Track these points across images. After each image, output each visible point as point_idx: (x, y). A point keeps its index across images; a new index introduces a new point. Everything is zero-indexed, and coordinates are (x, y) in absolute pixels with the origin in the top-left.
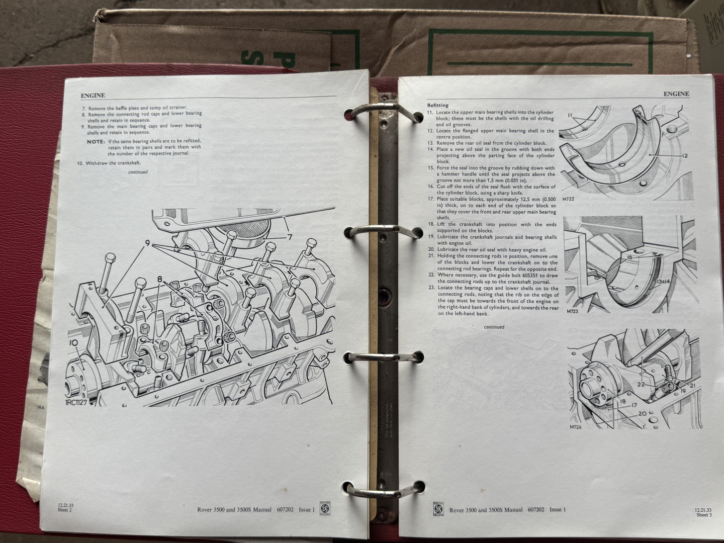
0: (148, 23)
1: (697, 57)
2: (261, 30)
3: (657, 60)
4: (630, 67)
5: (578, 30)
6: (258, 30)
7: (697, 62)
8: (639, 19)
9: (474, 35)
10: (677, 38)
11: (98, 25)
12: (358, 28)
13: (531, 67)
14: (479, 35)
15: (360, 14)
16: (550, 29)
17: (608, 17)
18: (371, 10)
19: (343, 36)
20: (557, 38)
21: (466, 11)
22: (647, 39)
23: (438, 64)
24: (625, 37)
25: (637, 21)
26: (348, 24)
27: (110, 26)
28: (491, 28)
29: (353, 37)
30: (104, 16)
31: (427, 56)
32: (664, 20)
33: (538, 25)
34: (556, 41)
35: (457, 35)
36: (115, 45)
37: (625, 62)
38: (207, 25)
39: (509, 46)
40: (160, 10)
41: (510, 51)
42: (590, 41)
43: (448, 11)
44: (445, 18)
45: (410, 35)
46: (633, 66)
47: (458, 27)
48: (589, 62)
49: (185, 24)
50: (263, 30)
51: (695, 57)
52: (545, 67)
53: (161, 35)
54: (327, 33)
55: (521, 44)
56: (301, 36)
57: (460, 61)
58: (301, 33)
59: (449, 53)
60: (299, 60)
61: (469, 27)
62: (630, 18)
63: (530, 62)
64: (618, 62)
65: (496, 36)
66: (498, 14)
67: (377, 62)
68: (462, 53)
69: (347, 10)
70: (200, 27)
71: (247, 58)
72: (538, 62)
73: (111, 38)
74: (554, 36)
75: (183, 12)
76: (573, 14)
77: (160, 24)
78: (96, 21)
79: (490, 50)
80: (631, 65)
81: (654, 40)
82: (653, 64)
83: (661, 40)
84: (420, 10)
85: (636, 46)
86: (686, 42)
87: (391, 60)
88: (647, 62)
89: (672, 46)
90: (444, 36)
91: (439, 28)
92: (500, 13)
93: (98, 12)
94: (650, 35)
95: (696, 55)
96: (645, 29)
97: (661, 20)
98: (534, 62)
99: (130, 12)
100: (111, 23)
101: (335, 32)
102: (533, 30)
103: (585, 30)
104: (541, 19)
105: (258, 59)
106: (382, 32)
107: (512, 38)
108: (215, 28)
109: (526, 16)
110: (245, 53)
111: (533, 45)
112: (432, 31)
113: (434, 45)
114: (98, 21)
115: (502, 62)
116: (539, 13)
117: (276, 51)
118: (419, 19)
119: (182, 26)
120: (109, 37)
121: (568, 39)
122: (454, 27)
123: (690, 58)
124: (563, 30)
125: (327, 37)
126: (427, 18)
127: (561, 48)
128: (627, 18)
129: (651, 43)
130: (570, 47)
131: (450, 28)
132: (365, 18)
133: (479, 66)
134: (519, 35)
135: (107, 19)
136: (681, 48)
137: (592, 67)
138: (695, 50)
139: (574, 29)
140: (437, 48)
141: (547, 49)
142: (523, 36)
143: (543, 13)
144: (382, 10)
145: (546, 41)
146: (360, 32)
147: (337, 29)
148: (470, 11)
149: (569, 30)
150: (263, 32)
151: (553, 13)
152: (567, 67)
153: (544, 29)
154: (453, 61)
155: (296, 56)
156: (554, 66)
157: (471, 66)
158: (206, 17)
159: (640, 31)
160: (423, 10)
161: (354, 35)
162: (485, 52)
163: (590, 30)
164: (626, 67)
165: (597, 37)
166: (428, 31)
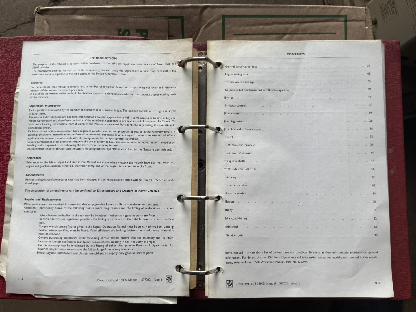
0: (64, 14)
1: (371, 28)
2: (128, 17)
3: (349, 30)
4: (334, 35)
5: (305, 15)
6: (127, 17)
7: (371, 31)
8: (339, 7)
9: (247, 18)
10: (360, 18)
11: (37, 16)
12: (182, 15)
13: (280, 36)
14: (250, 18)
15: (184, 7)
16: (290, 14)
17: (322, 7)
18: (189, 5)
19: (175, 20)
20: (294, 19)
21: (243, 5)
22: (343, 19)
23: (228, 35)
24: (331, 18)
25: (338, 9)
26: (177, 13)
27: (44, 16)
28: (257, 14)
29: (180, 20)
30: (40, 11)
31: (222, 30)
32: (353, 8)
33: (283, 12)
34: (293, 21)
35: (238, 18)
36: (47, 27)
37: (332, 32)
38: (98, 15)
39: (267, 24)
40: (71, 7)
41: (268, 27)
42: (312, 20)
43: (233, 5)
44: (231, 9)
45: (212, 19)
46: (336, 34)
47: (238, 14)
48: (312, 32)
49: (85, 15)
50: (130, 17)
51: (370, 28)
52: (287, 35)
53: (73, 21)
54: (165, 18)
55: (274, 23)
56: (151, 20)
57: (240, 33)
58: (151, 18)
59: (234, 29)
60: (150, 33)
61: (245, 14)
62: (334, 7)
63: (279, 33)
64: (328, 32)
65: (260, 19)
66: (261, 6)
67: (194, 34)
68: (241, 29)
69: (176, 5)
70: (94, 16)
71: (121, 33)
72: (283, 33)
73: (44, 23)
74: (292, 18)
75: (84, 8)
76: (303, 6)
77: (72, 15)
78: (35, 13)
79: (256, 27)
80: (335, 33)
81: (348, 19)
82: (347, 32)
83: (352, 19)
84: (217, 5)
85: (338, 23)
86: (366, 20)
87: (202, 33)
88: (344, 32)
89: (358, 22)
90: (231, 19)
91: (228, 15)
92: (262, 6)
93: (36, 8)
94: (345, 16)
95: (371, 27)
96: (343, 13)
97: (351, 8)
98: (281, 33)
99: (54, 8)
100: (44, 15)
101: (170, 18)
102: (280, 15)
103: (309, 14)
104: (284, 9)
105: (127, 33)
106: (196, 17)
107: (269, 20)
108: (102, 16)
109: (276, 7)
110: (119, 30)
111: (281, 23)
112: (224, 17)
113: (225, 24)
114: (37, 14)
115: (263, 33)
116: (283, 5)
117: (137, 29)
118: (217, 10)
119: (84, 16)
120: (43, 23)
121: (300, 19)
122: (236, 14)
123: (367, 29)
124: (297, 14)
125: (166, 21)
126: (221, 9)
127: (296, 24)
128: (332, 7)
129: (346, 21)
130: (301, 24)
131: (234, 15)
132: (186, 9)
133: (250, 36)
134: (272, 18)
135: (41, 12)
136: (362, 23)
137: (314, 35)
138: (370, 25)
139: (303, 14)
140: (227, 26)
141: (288, 26)
142: (275, 18)
143: (285, 5)
144: (196, 5)
145: (287, 21)
146: (184, 17)
147: (171, 16)
148: (245, 5)
149: (300, 14)
150: (130, 18)
151: (291, 5)
152: (300, 36)
153: (286, 14)
154: (236, 33)
155: (148, 31)
156: (292, 35)
157: (247, 36)
158: (97, 11)
159: (340, 14)
160: (219, 5)
161: (181, 19)
162: (254, 28)
163: (312, 14)
164: (332, 35)
165: (316, 18)
166: (222, 16)
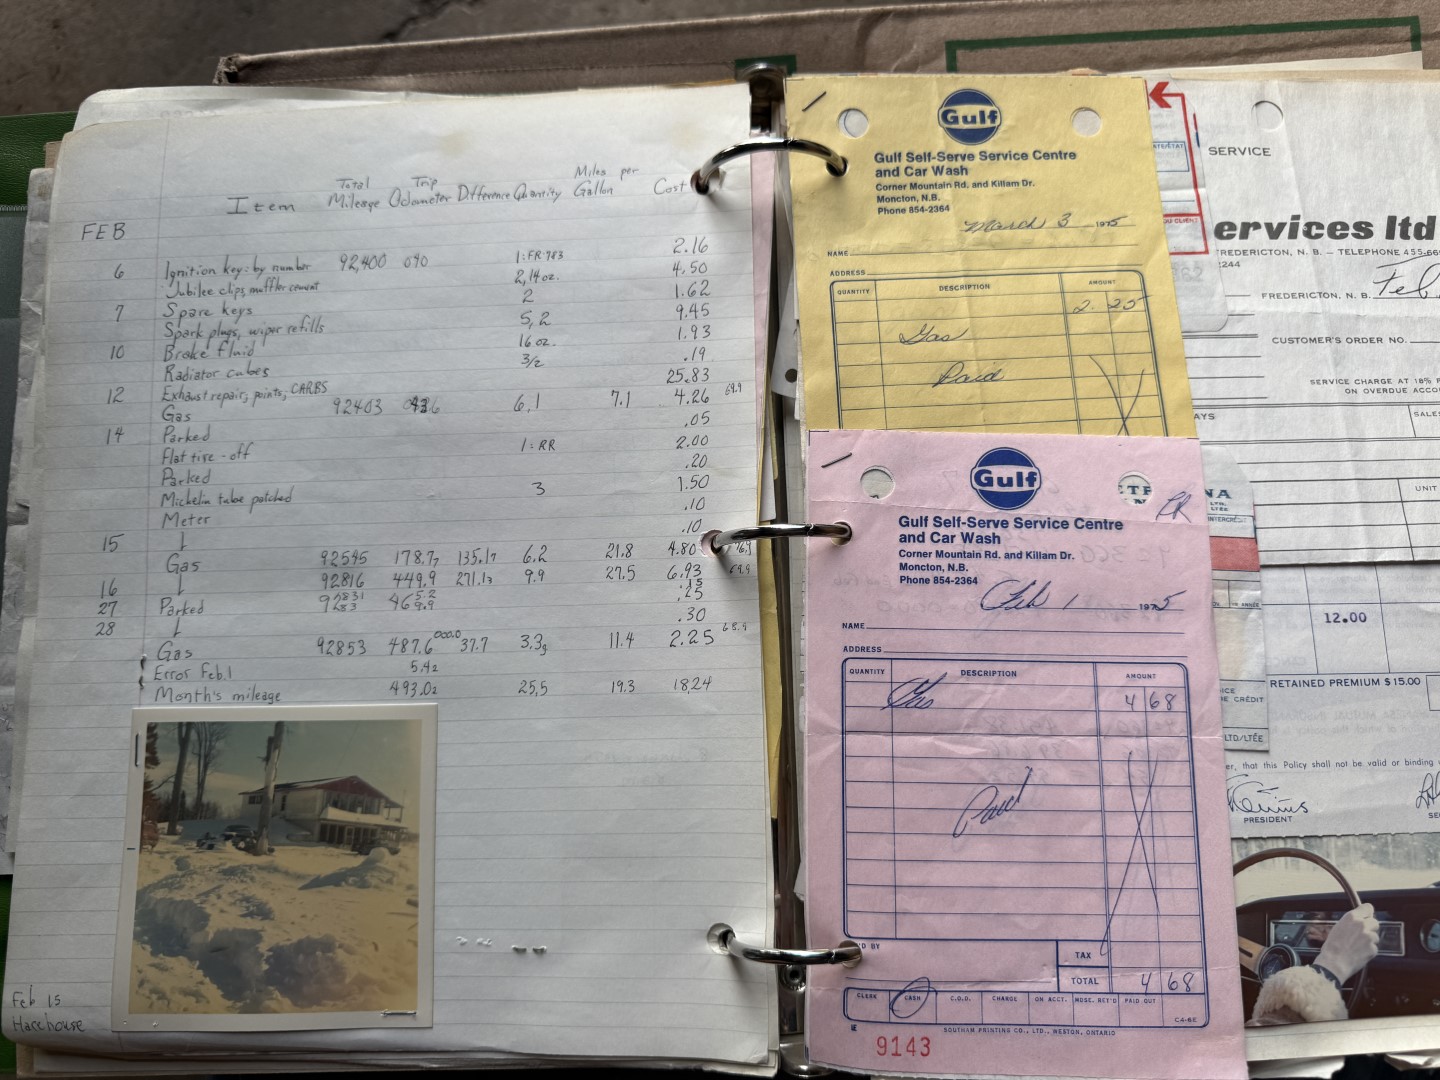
5: (1259, 23)
6: (576, 69)
9: (1043, 47)
12: (790, 51)
14: (1054, 46)
15: (795, 23)
16: (1202, 25)
18: (817, 12)
20: (1219, 43)
22: (1405, 31)
24: (1360, 31)
26: (771, 44)
28: (1079, 32)
30: (238, 69)
33: (1176, 18)
34: (1217, 48)
35: (1009, 50)
39: (1120, 65)
42: (1288, 43)
43: (981, 3)
44: (976, 18)
45: (906, 58)
47: (1007, 33)
49: (415, 71)
50: (587, 68)
55: (1144, 61)
56: (669, 74)
61: (1030, 32)
69: (766, 16)
74: (1211, 39)
77: (362, 74)
81: (1422, 32)
83: (1438, 30)
84: (923, 5)
85: (1386, 46)
90: (981, 54)
91: (967, 38)
94: (1412, 22)
96: (1399, 10)
100: (254, 84)
102: (1166, 28)
103: (1276, 22)
104: (1179, 6)
112: (951, 45)
118: (923, 23)
119: (410, 75)
121: (1243, 42)
122: (998, 34)
124: (1229, 24)
125: (727, 72)
126: (939, 20)
127: (1230, 60)
129: (1415, 39)
130: (1249, 59)
131: (990, 37)
132: (806, 29)
134: (1138, 42)
135: (245, 75)
139: (1253, 22)
142: (1147, 42)
144: (842, 10)
145: (1196, 49)
146: (798, 59)
147: (745, 57)
149: (1242, 23)
159: (1390, 16)
160: (930, 5)
163: (1286, 21)
165: (1303, 33)
166: (944, 46)
